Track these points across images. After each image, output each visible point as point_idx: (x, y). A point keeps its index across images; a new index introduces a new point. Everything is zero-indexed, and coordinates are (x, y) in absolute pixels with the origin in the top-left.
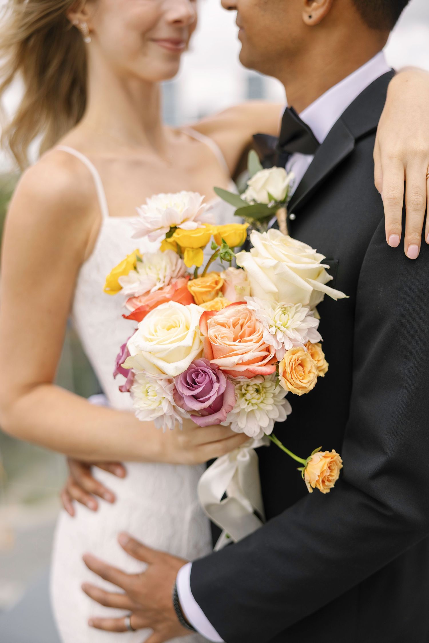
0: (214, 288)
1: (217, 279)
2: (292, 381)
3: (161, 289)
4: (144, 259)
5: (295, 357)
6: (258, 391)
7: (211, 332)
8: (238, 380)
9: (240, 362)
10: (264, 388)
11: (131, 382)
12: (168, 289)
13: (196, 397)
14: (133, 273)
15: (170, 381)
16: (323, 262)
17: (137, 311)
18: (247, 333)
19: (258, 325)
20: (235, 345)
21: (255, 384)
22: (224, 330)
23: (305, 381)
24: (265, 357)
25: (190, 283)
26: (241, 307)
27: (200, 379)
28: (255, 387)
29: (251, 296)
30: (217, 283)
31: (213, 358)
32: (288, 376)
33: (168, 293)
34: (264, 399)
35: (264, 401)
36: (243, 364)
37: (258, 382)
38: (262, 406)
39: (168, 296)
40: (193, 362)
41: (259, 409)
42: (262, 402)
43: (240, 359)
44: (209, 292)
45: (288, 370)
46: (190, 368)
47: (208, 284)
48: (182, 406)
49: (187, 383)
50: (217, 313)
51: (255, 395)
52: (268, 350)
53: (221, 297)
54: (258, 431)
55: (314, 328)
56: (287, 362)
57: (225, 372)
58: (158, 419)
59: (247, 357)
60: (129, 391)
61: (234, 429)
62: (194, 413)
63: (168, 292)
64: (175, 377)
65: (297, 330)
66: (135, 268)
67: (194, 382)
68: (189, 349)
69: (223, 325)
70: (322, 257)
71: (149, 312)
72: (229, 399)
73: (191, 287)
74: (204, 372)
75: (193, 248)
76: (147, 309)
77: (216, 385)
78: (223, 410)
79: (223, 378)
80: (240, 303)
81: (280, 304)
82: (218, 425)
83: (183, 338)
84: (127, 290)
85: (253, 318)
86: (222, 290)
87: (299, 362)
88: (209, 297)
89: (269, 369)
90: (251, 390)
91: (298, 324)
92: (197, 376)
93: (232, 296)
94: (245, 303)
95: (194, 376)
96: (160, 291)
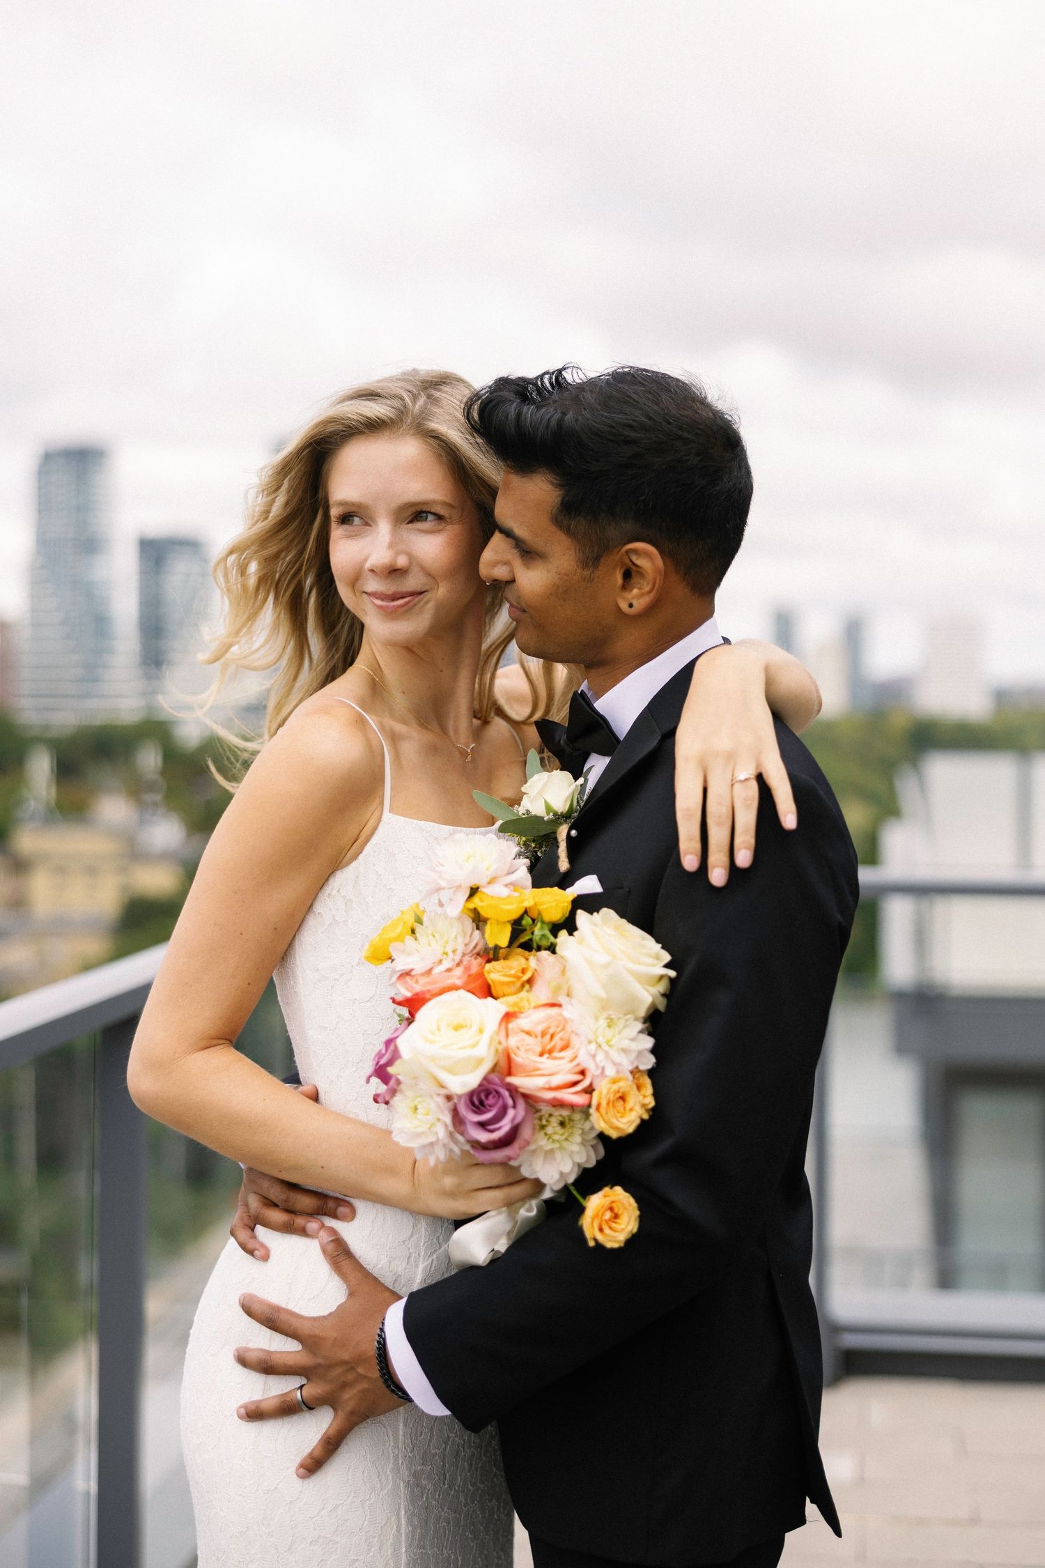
0: (519, 978)
1: (524, 966)
2: (606, 1118)
3: (449, 970)
4: (425, 919)
5: (615, 1087)
6: (562, 1124)
7: (513, 1042)
8: (540, 1107)
9: (547, 1086)
10: (571, 1120)
11: (393, 1092)
12: (459, 971)
13: (483, 1125)
14: (409, 940)
15: (449, 1098)
16: (667, 966)
17: (416, 997)
18: (558, 1046)
19: (575, 1041)
20: (542, 1063)
21: (561, 1115)
22: (529, 1040)
23: (624, 1120)
24: (575, 1084)
25: (488, 966)
26: (555, 1010)
27: (491, 1101)
28: (560, 1118)
29: (568, 995)
30: (524, 971)
31: (510, 1074)
32: (603, 1110)
33: (459, 978)
34: (569, 1136)
35: (570, 1139)
36: (551, 1089)
37: (565, 1113)
38: (565, 1144)
39: (458, 982)
40: (485, 1079)
41: (561, 1148)
42: (566, 1139)
43: (548, 1082)
44: (513, 983)
45: (604, 1103)
46: (480, 1085)
47: (512, 972)
48: (462, 1134)
49: (473, 1103)
50: (522, 1015)
51: (559, 1129)
52: (583, 1073)
53: (527, 991)
54: (557, 1176)
55: (646, 1050)
56: (605, 1091)
57: (525, 1096)
58: (424, 1147)
59: (557, 1080)
60: (387, 1103)
61: (525, 1172)
62: (477, 1145)
63: (457, 977)
64: (460, 1097)
65: (624, 1051)
66: (413, 932)
67: (482, 1103)
68: (480, 1061)
69: (528, 1033)
70: (667, 957)
71: (429, 1000)
72: (526, 1133)
73: (489, 972)
74: (497, 1092)
75: (498, 921)
76: (428, 996)
77: (511, 1113)
78: (516, 1145)
79: (521, 1104)
80: (553, 1005)
81: (605, 1015)
82: (504, 1164)
83: (474, 1046)
84: (401, 964)
85: (568, 1028)
86: (530, 981)
87: (620, 1094)
88: (513, 989)
89: (580, 1100)
90: (554, 1122)
91: (626, 1044)
92: (487, 1096)
93: (541, 992)
94: (560, 1006)
95: (483, 1097)
96: (448, 974)
